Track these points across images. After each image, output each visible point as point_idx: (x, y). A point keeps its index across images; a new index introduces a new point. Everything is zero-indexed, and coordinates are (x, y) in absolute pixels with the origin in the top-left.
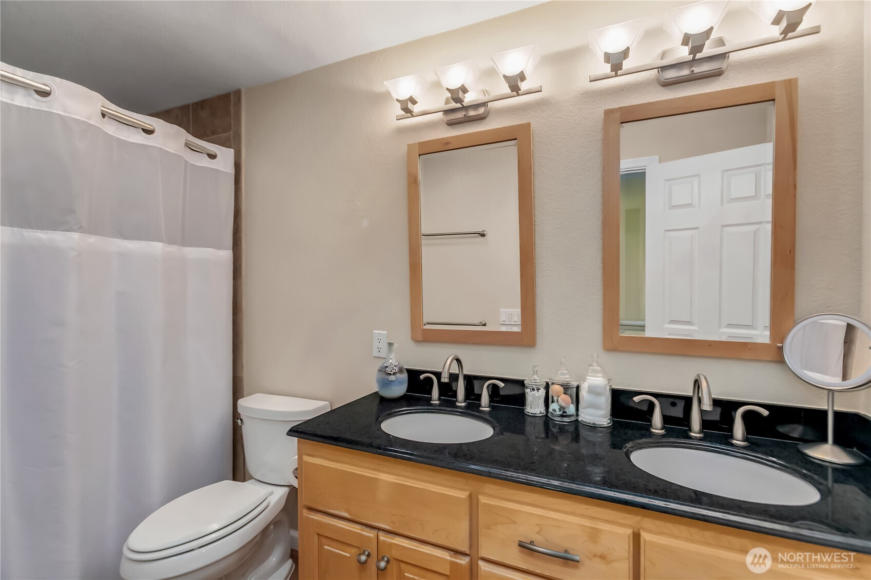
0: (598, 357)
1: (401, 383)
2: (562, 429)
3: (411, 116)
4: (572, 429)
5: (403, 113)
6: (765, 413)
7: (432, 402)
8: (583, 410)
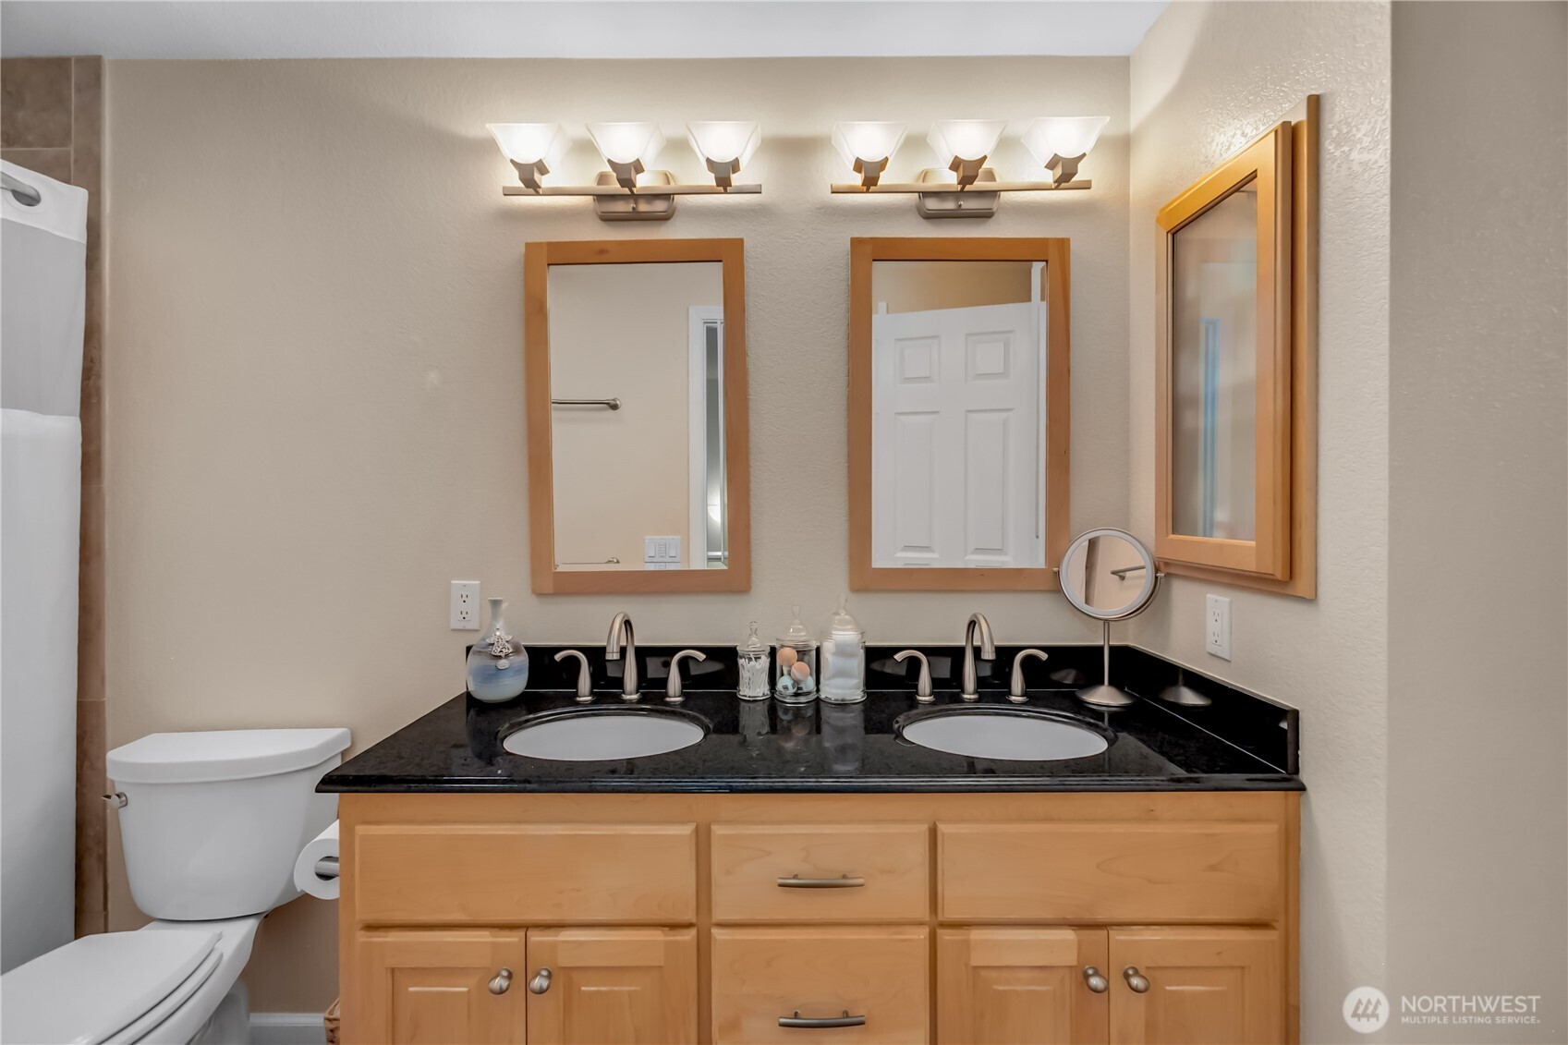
0: (846, 600)
1: (519, 671)
2: (798, 713)
3: (534, 192)
4: (810, 712)
5: (522, 185)
6: (1044, 656)
7: (578, 699)
8: (827, 682)
